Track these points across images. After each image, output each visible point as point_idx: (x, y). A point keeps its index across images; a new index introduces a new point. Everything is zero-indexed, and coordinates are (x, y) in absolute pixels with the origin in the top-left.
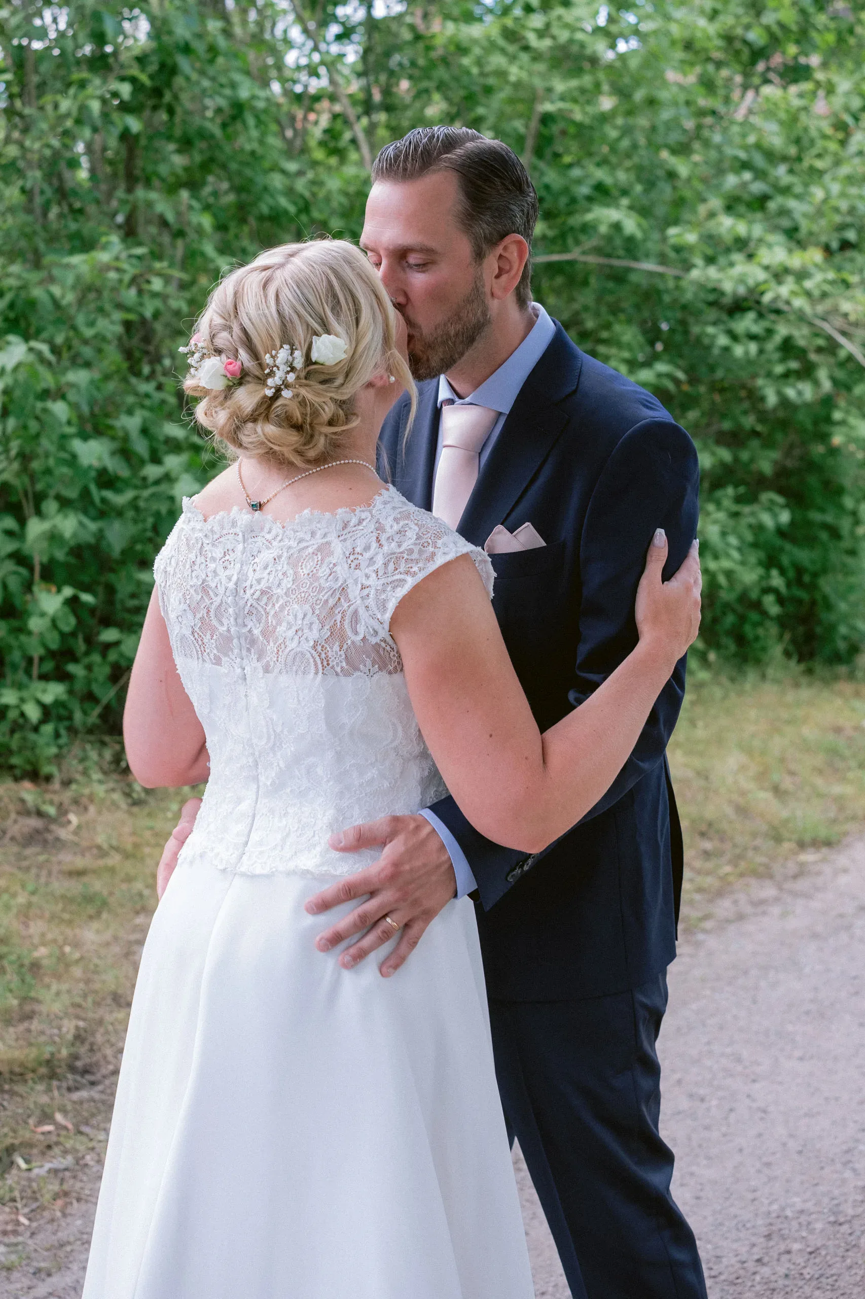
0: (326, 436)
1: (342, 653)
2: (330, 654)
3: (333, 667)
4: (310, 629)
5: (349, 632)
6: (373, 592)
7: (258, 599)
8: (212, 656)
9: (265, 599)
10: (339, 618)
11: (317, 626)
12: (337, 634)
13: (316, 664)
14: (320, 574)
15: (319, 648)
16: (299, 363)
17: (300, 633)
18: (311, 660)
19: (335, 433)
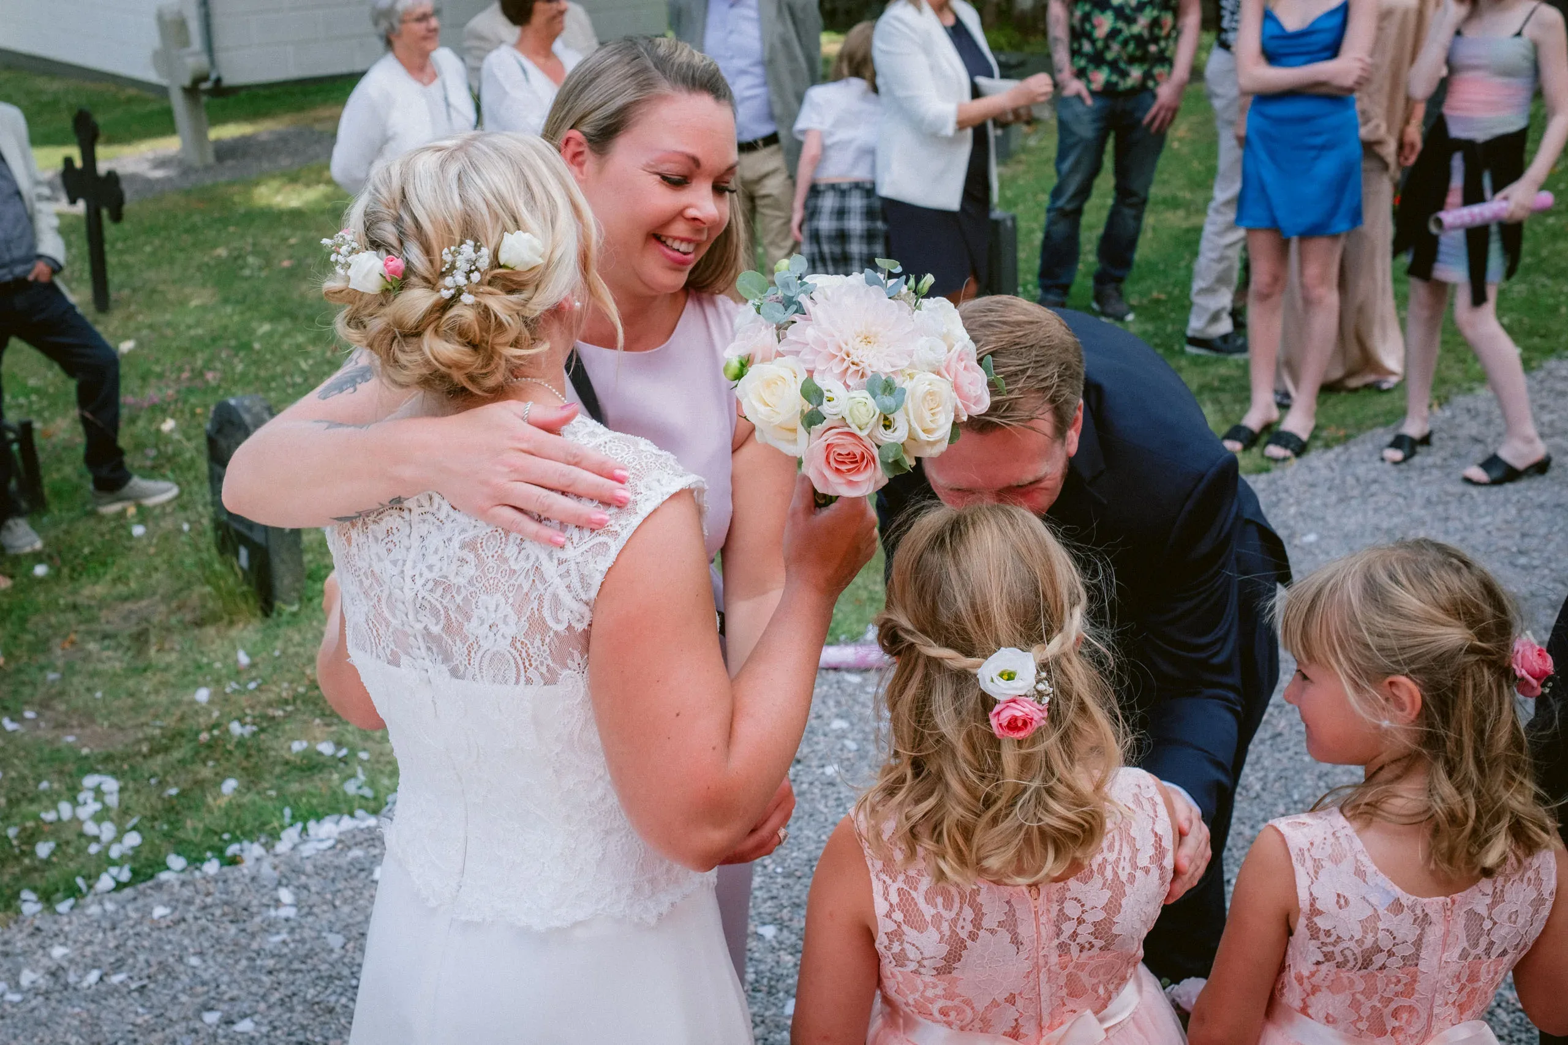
0: (507, 360)
1: (546, 647)
2: (531, 651)
3: (536, 668)
4: (505, 622)
5: (551, 623)
6: (573, 566)
7: (431, 591)
8: (388, 652)
9: (440, 591)
10: (535, 605)
11: (513, 618)
12: (538, 625)
13: (517, 666)
14: (507, 554)
15: (518, 645)
16: (484, 262)
17: (494, 629)
18: (512, 662)
19: (519, 357)
